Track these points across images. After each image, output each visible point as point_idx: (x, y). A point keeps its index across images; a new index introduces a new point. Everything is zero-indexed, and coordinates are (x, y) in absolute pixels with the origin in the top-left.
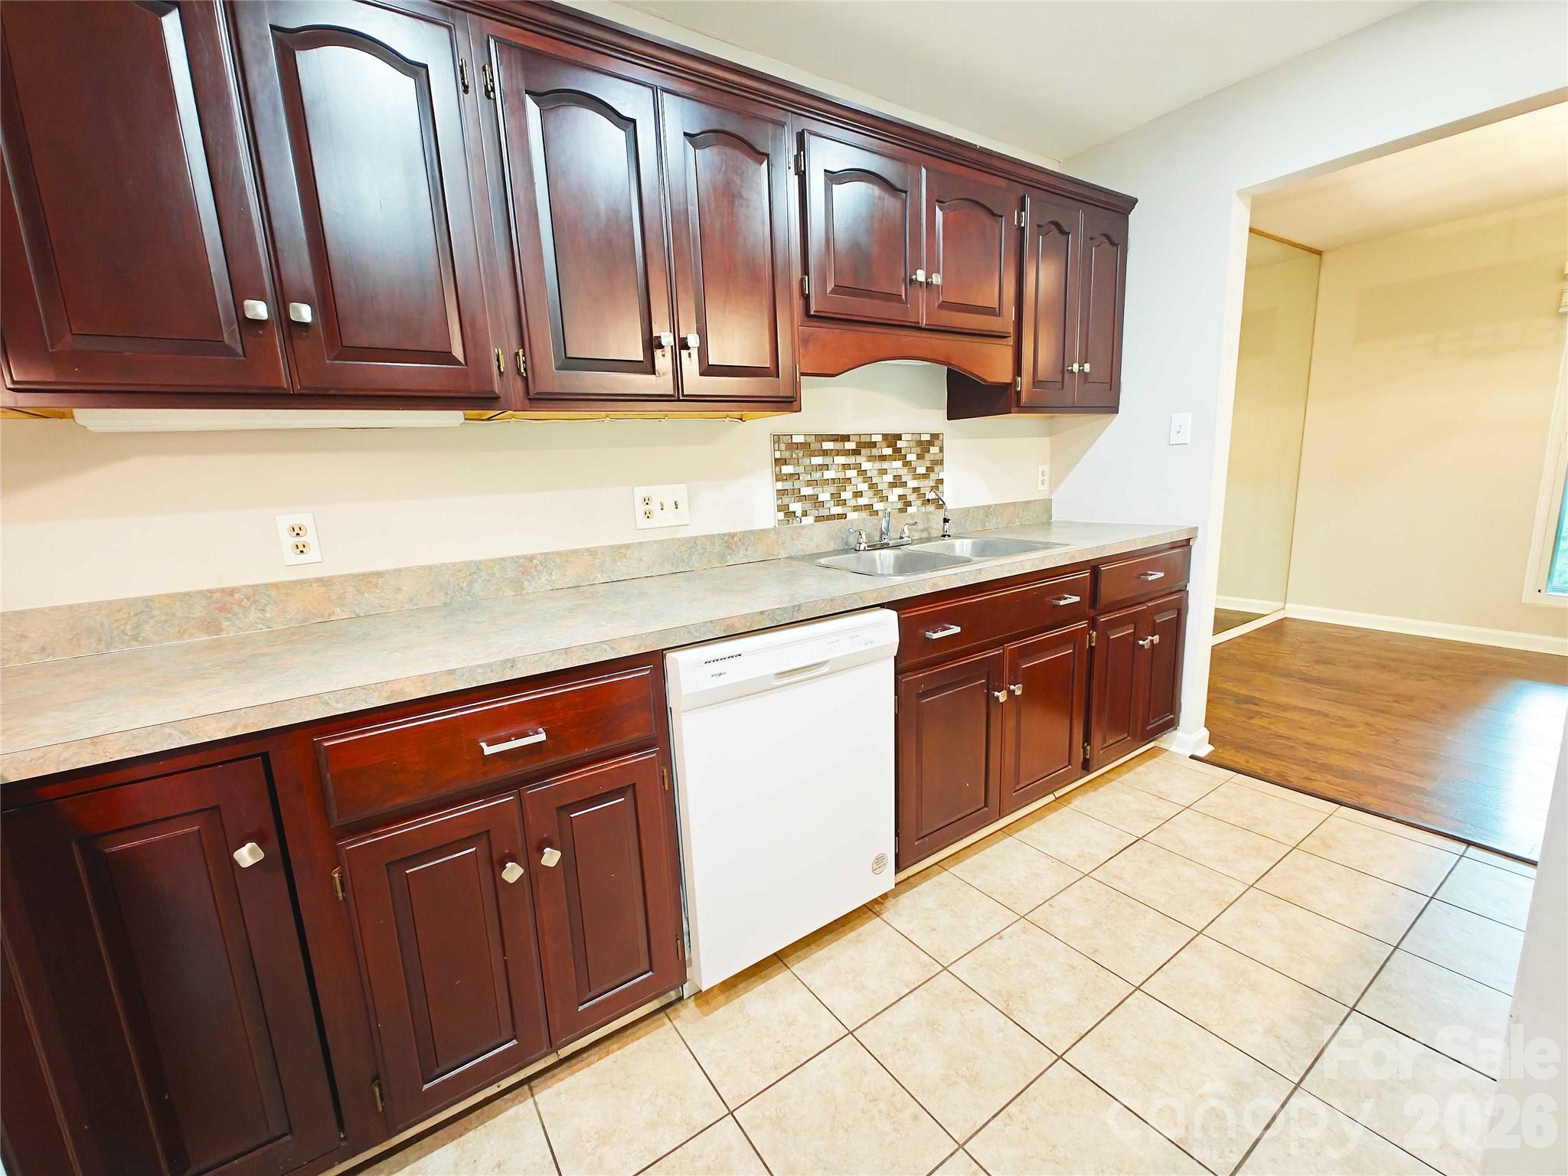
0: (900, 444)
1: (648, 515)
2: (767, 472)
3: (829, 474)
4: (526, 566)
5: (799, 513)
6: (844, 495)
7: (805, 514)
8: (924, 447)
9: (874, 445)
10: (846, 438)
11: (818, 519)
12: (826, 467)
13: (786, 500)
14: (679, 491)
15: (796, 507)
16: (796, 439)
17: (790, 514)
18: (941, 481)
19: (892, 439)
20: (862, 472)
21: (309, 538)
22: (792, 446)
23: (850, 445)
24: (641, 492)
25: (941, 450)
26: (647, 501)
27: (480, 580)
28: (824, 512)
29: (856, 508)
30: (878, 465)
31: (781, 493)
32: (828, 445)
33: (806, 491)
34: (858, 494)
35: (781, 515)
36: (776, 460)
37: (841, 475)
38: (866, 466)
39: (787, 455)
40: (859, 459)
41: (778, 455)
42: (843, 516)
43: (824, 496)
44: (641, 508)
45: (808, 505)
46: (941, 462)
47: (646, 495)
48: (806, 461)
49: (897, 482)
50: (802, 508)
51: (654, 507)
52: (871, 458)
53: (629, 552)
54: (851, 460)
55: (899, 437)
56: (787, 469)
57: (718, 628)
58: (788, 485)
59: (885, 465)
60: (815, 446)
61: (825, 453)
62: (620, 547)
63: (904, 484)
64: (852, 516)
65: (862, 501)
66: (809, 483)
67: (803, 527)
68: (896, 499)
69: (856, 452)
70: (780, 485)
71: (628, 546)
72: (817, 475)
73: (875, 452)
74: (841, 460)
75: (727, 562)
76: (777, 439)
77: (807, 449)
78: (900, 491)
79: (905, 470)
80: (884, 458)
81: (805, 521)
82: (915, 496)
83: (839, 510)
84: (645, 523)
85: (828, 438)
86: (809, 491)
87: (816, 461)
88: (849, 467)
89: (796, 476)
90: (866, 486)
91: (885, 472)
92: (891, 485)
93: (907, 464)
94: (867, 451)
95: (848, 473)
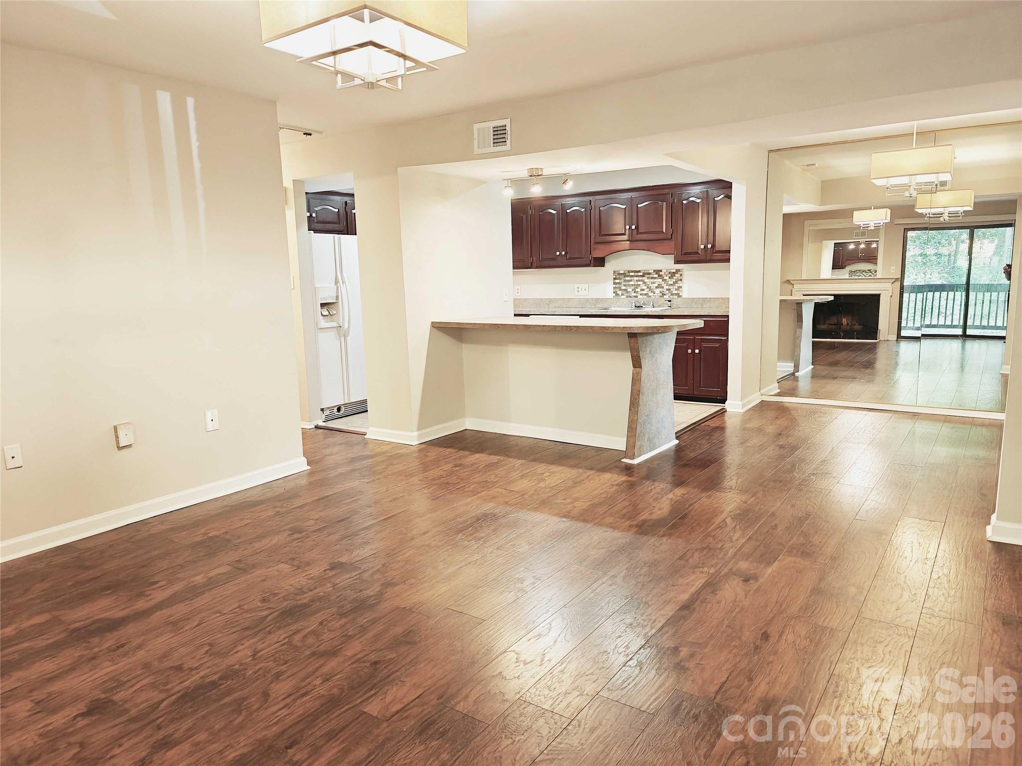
0: (661, 273)
1: (578, 291)
2: (611, 282)
3: (631, 283)
6: (637, 290)
7: (622, 295)
8: (672, 275)
9: (649, 274)
10: (639, 271)
11: (627, 297)
12: (630, 281)
13: (617, 290)
14: (586, 286)
15: (620, 293)
16: (620, 272)
17: (617, 294)
18: (681, 287)
19: (658, 272)
20: (644, 283)
22: (619, 274)
23: (640, 274)
24: (577, 285)
25: (681, 275)
26: (578, 288)
28: (629, 295)
29: (641, 294)
30: (652, 280)
31: (615, 288)
32: (632, 274)
33: (623, 288)
34: (643, 290)
35: (614, 294)
37: (636, 283)
38: (646, 280)
39: (618, 277)
40: (644, 278)
41: (615, 277)
42: (636, 297)
43: (630, 290)
44: (576, 289)
45: (624, 292)
46: (681, 280)
48: (624, 279)
49: (659, 286)
51: (580, 290)
52: (648, 278)
54: (641, 278)
55: (661, 271)
56: (617, 281)
58: (618, 286)
59: (655, 280)
60: (627, 274)
61: (631, 276)
62: (570, 299)
63: (663, 287)
64: (640, 297)
65: (644, 292)
66: (624, 286)
67: (621, 299)
69: (643, 276)
70: (614, 286)
71: (572, 299)
72: (627, 283)
73: (651, 276)
74: (637, 278)
76: (614, 272)
77: (625, 275)
78: (661, 289)
79: (663, 283)
80: (655, 278)
81: (623, 297)
82: (667, 292)
83: (635, 294)
84: (577, 293)
85: (632, 272)
86: (624, 288)
87: (627, 278)
88: (639, 281)
89: (619, 283)
90: (646, 287)
91: (654, 283)
92: (656, 287)
93: (664, 280)
94: (648, 276)
95: (639, 283)
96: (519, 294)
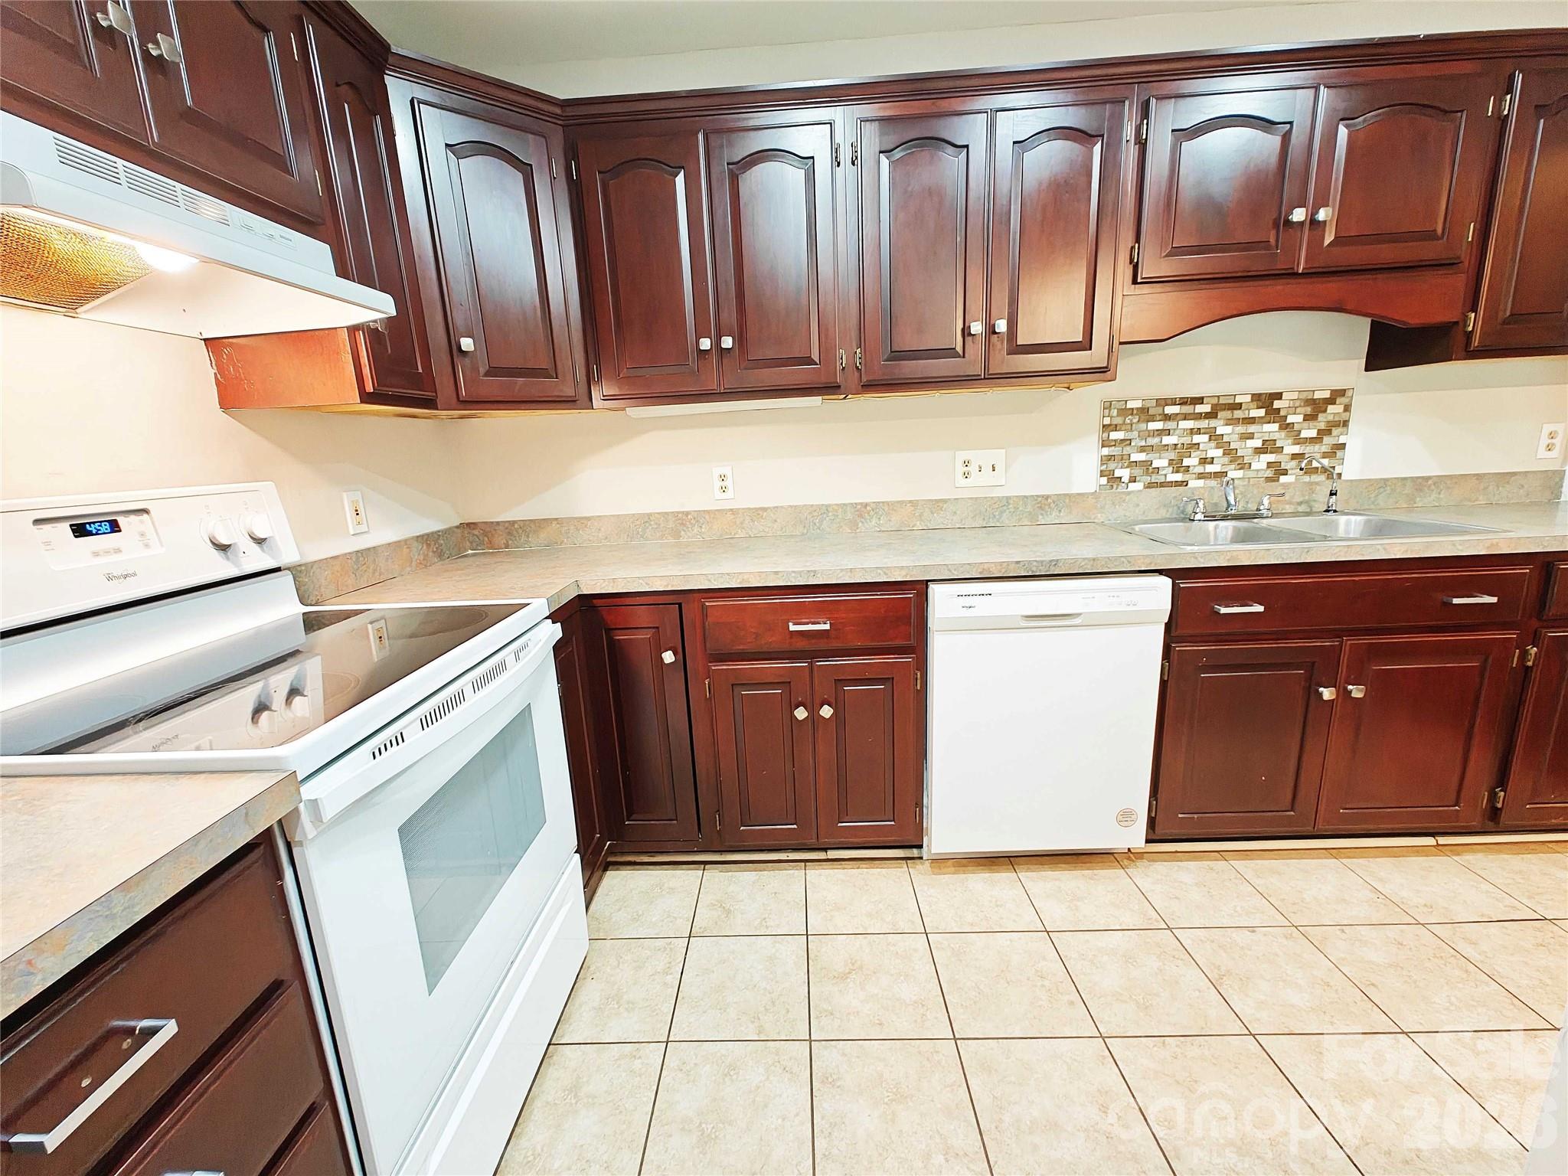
0: (1277, 404)
1: (966, 475)
2: (1094, 440)
4: (862, 510)
5: (1125, 479)
7: (1133, 480)
8: (1315, 407)
9: (1239, 406)
10: (1200, 400)
11: (1150, 486)
12: (1168, 432)
13: (1112, 465)
14: (998, 456)
15: (1124, 473)
16: (1130, 405)
17: (1115, 480)
18: (1343, 446)
19: (1267, 400)
20: (1214, 436)
21: (728, 483)
22: (1125, 412)
23: (1205, 408)
24: (963, 455)
25: (1347, 409)
26: (966, 464)
27: (827, 519)
28: (1155, 478)
29: (1201, 476)
30: (1240, 429)
31: (1110, 458)
32: (1170, 410)
33: (1137, 457)
34: (1207, 461)
35: (1104, 480)
36: (1104, 426)
37: (1187, 440)
38: (1223, 430)
39: (1118, 421)
40: (1213, 423)
41: (1107, 421)
42: (1183, 483)
43: (1160, 462)
44: (962, 469)
45: (1137, 471)
46: (1346, 423)
47: (966, 458)
48: (1143, 426)
49: (1268, 448)
50: (1131, 474)
51: (973, 468)
52: (1230, 422)
53: (945, 506)
54: (1204, 424)
55: (1279, 396)
56: (1114, 435)
57: (975, 569)
58: (1115, 451)
59: (1252, 428)
60: (1155, 411)
61: (1167, 418)
62: (937, 501)
63: (1279, 450)
64: (1196, 483)
65: (1212, 468)
66: (1142, 449)
67: (1129, 493)
68: (1264, 466)
69: (1212, 415)
70: (1106, 451)
71: (945, 501)
72: (1153, 441)
73: (1238, 414)
75: (1038, 521)
76: (1108, 406)
77: (1145, 414)
78: (1271, 458)
79: (1283, 434)
80: (1252, 421)
81: (1133, 487)
82: (1294, 463)
83: (1178, 477)
84: (963, 482)
85: (1173, 402)
86: (1141, 457)
87: (1154, 426)
88: (1199, 431)
89: (1127, 442)
90: (1220, 452)
91: (1251, 436)
92: (1259, 451)
93: (1286, 426)
94: (1227, 414)
95: (1197, 439)
96: (729, 494)
